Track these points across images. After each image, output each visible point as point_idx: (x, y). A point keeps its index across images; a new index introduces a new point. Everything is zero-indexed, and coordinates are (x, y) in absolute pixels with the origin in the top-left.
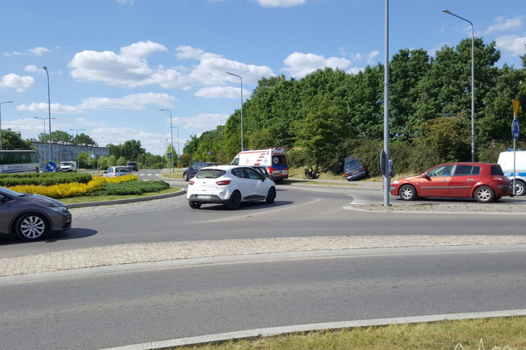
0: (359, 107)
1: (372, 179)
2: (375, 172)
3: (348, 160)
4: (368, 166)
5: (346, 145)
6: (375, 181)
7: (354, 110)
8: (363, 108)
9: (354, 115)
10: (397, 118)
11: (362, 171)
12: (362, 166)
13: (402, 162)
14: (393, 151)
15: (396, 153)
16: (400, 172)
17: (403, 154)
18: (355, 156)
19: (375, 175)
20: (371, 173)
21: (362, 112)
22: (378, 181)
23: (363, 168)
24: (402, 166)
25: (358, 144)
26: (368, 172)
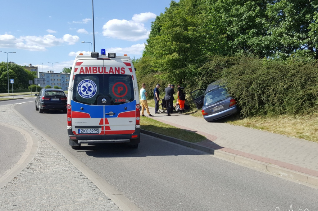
0: (237, 10)
1: (245, 120)
2: (251, 110)
3: (212, 87)
4: (240, 98)
5: (212, 65)
6: (248, 125)
7: (229, 16)
8: (242, 10)
9: (230, 23)
10: (294, 19)
11: (230, 106)
12: (229, 99)
13: (301, 92)
14: (284, 72)
15: (289, 75)
16: (297, 112)
17: (304, 77)
18: (221, 82)
19: (252, 115)
20: (244, 110)
21: (239, 16)
22: (254, 127)
23: (231, 101)
24: (300, 101)
25: (229, 64)
26: (239, 108)
